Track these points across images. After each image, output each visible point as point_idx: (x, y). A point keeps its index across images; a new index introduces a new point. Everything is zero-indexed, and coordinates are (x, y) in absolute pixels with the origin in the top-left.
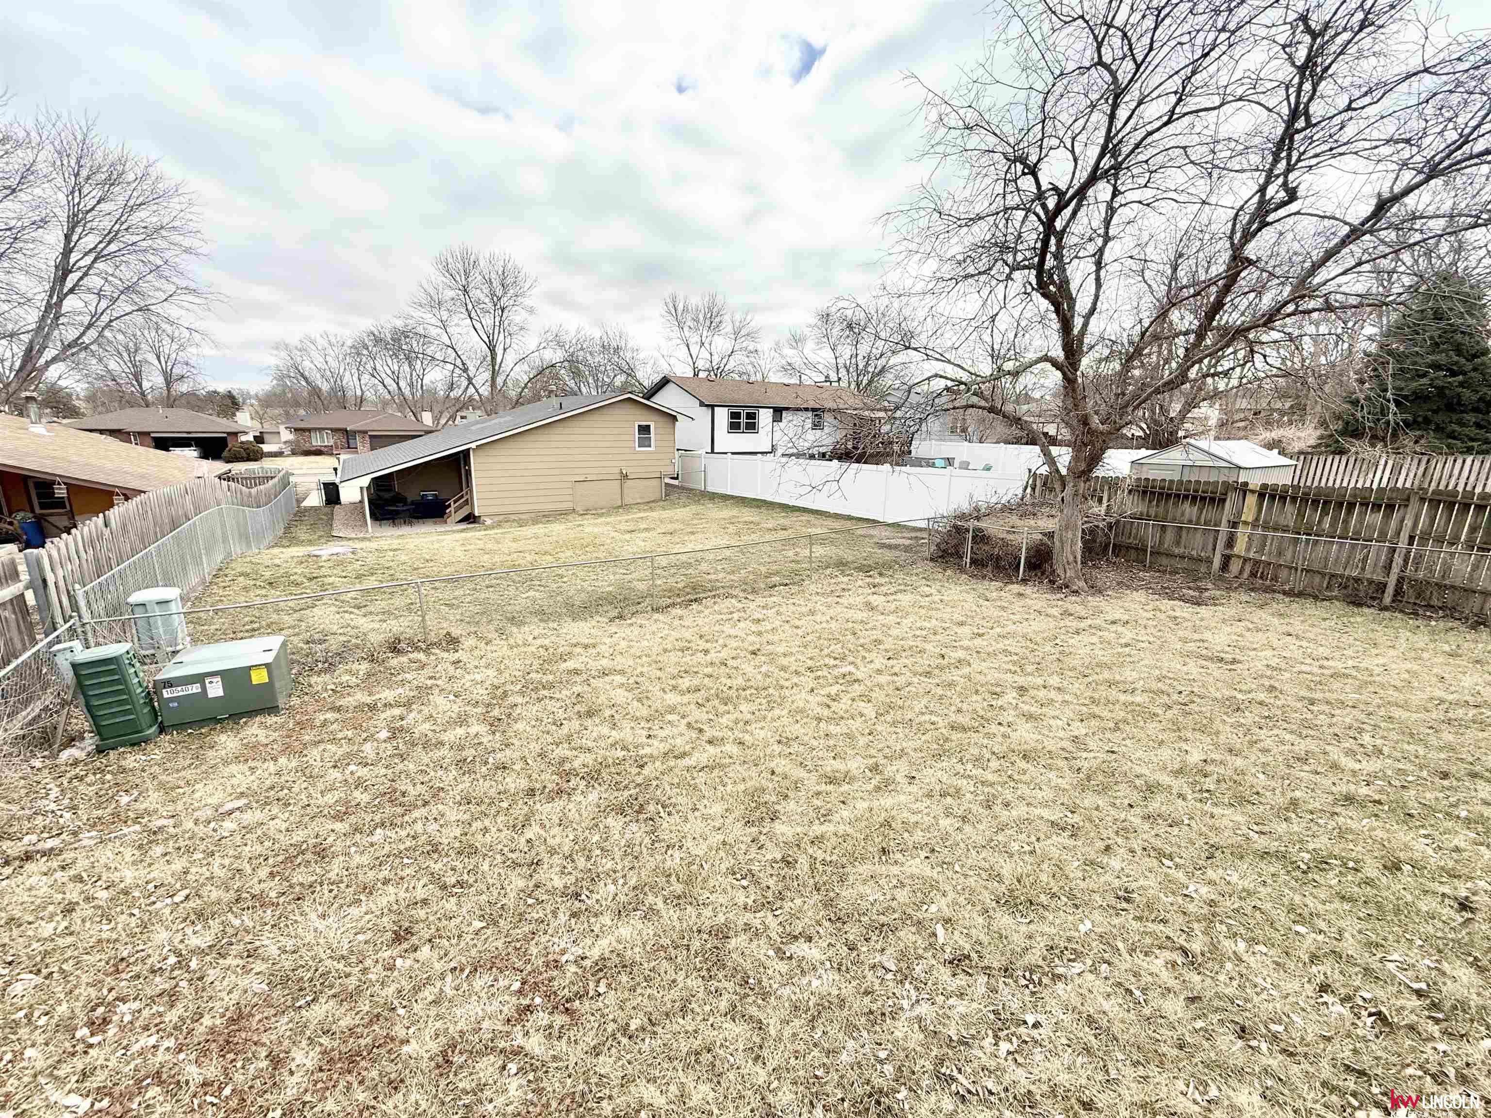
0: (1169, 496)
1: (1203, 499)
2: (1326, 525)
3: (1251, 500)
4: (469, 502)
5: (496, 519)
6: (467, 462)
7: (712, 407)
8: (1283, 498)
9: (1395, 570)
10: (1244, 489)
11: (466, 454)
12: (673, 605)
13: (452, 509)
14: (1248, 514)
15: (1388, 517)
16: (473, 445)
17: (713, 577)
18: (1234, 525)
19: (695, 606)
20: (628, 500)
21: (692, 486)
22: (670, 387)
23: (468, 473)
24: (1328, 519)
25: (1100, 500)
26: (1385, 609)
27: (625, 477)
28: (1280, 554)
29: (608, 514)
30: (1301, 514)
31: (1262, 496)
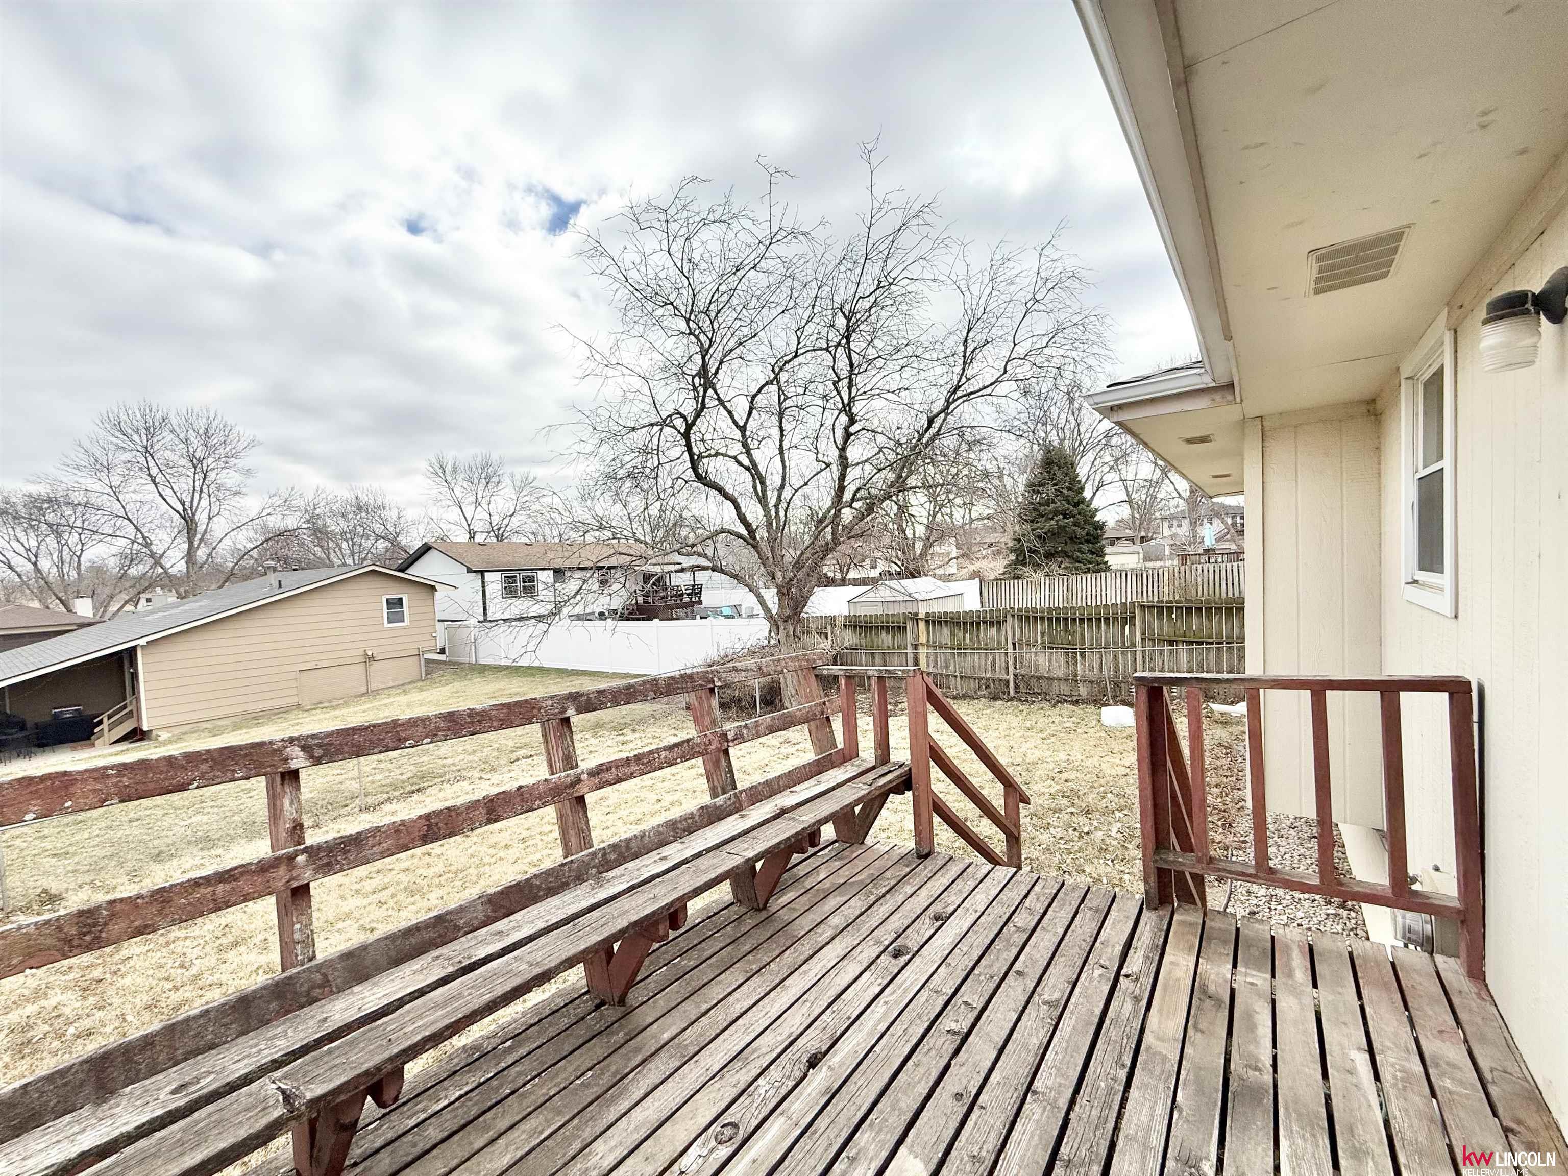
0: (871, 627)
1: (893, 628)
2: (968, 641)
3: (922, 625)
4: (135, 714)
5: (177, 731)
6: (133, 662)
7: (482, 573)
8: (940, 622)
9: (1011, 669)
10: (915, 618)
11: (132, 652)
12: (389, 800)
13: (105, 726)
14: (923, 639)
15: (999, 630)
16: (142, 642)
17: (449, 761)
18: (916, 647)
19: (416, 797)
20: (374, 686)
21: (462, 660)
22: (432, 554)
23: (134, 676)
24: (967, 636)
25: (826, 637)
26: (1011, 700)
27: (371, 659)
28: (947, 667)
29: (346, 704)
30: (952, 634)
31: (927, 622)
